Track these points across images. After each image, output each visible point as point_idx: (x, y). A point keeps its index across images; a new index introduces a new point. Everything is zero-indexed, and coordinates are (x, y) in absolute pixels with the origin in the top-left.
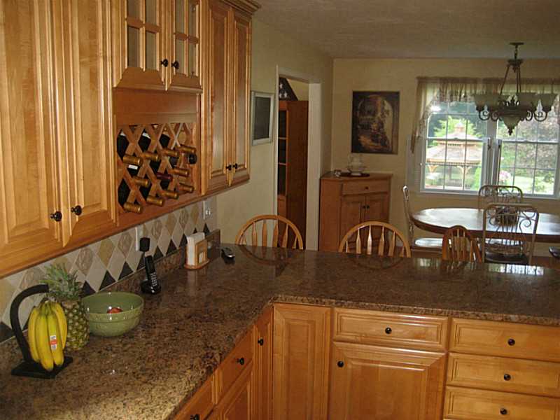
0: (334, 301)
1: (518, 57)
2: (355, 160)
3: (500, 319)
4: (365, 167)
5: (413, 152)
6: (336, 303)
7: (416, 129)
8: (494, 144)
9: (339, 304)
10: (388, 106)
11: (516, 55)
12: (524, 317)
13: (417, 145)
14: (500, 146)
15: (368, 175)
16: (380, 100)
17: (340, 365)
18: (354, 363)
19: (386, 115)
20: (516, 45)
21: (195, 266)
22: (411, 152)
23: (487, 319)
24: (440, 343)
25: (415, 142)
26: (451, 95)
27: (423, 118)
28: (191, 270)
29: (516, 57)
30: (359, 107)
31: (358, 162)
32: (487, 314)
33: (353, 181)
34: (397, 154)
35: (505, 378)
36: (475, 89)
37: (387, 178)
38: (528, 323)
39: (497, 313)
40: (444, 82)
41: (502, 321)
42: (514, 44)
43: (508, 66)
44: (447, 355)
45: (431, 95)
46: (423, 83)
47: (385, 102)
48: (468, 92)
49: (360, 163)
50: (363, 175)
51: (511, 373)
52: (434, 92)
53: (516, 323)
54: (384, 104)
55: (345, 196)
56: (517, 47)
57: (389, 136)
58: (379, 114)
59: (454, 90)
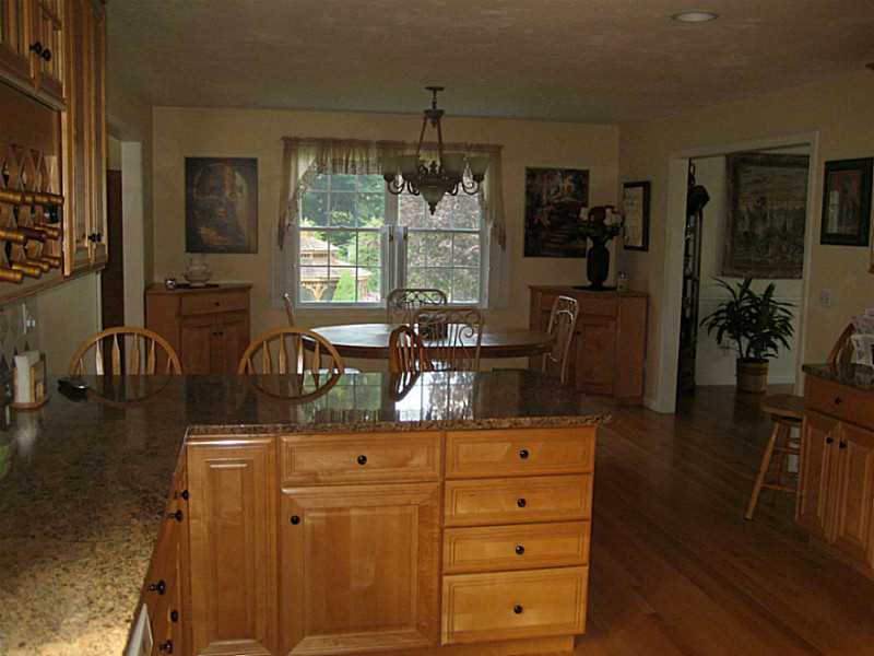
0: (279, 425)
1: (438, 107)
2: (196, 262)
3: (507, 425)
4: (210, 274)
5: (281, 247)
6: (284, 428)
7: (285, 215)
8: (398, 233)
9: (288, 429)
10: (239, 180)
11: (434, 103)
12: (536, 419)
13: (287, 238)
14: (406, 237)
15: (217, 286)
16: (228, 170)
17: (295, 520)
18: (311, 515)
19: (239, 195)
20: (435, 90)
21: (29, 404)
22: (278, 248)
23: (492, 429)
24: (434, 469)
25: (284, 233)
26: (334, 164)
27: (295, 197)
28: (23, 410)
29: (434, 107)
30: (195, 183)
31: (198, 264)
32: (491, 420)
33: (195, 294)
34: (256, 252)
35: (520, 505)
36: (367, 155)
37: (245, 289)
38: (542, 428)
39: (504, 418)
40: (323, 145)
41: (511, 428)
42: (430, 88)
43: (425, 119)
44: (443, 484)
45: (304, 165)
46: (291, 146)
47: (237, 174)
48: (357, 159)
49: (204, 268)
50: (208, 286)
51: (525, 496)
52: (308, 159)
53: (527, 428)
54: (234, 178)
55: (186, 317)
56: (435, 93)
57: (244, 225)
58: (228, 193)
59: (338, 157)
